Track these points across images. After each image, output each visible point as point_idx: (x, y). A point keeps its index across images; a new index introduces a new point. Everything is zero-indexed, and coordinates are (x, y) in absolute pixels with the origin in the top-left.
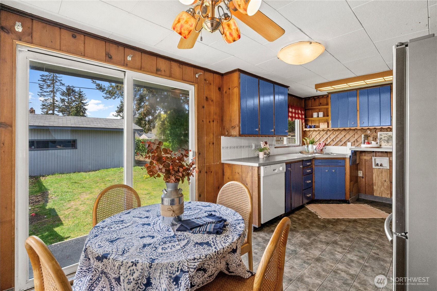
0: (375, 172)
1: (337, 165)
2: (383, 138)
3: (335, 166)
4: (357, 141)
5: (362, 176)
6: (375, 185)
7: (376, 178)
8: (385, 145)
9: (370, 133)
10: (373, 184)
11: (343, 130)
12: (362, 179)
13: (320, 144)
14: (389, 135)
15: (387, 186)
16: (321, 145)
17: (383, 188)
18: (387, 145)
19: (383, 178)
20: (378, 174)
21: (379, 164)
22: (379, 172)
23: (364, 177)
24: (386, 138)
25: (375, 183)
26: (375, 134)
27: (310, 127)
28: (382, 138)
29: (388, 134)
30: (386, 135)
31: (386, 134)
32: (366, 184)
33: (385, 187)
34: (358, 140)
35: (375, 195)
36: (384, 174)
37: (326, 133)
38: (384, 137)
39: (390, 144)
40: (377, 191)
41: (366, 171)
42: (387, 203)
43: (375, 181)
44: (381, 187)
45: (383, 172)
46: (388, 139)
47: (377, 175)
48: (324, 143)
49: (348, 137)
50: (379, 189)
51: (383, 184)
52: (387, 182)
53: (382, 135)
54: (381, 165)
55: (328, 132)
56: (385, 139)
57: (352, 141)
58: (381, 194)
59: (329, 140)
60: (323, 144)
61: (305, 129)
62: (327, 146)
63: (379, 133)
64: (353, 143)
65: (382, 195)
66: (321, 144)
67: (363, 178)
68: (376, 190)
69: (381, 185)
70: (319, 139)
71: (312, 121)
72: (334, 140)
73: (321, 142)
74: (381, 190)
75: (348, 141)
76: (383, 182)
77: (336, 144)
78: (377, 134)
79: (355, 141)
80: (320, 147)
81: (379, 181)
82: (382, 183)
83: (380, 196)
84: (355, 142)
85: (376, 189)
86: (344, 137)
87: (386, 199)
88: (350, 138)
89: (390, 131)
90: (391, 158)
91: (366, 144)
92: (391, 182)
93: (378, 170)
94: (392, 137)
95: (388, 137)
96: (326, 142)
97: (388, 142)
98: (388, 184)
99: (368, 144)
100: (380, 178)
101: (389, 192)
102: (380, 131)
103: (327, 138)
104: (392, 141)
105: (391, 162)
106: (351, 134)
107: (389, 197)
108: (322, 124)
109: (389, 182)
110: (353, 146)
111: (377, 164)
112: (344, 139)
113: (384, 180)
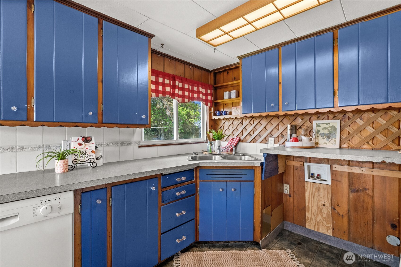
0: (309, 188)
1: (241, 179)
2: (321, 132)
3: (237, 181)
4: (283, 136)
5: (289, 193)
6: (308, 211)
7: (309, 200)
8: (325, 143)
9: (301, 122)
10: (305, 207)
12: (288, 197)
13: (233, 139)
14: (331, 125)
15: (327, 213)
16: (234, 142)
18: (327, 142)
19: (321, 199)
20: (312, 191)
21: (316, 175)
22: (314, 190)
23: (292, 195)
24: (326, 132)
25: (308, 206)
26: (308, 124)
27: (221, 114)
28: (319, 131)
29: (329, 124)
30: (325, 126)
31: (327, 124)
32: (295, 207)
33: (324, 216)
35: (307, 227)
36: (322, 193)
38: (324, 129)
39: (332, 141)
40: (311, 220)
41: (295, 185)
44: (318, 215)
45: (321, 190)
46: (330, 133)
47: (312, 194)
48: (238, 138)
49: (269, 128)
50: (314, 218)
51: (321, 210)
52: (328, 207)
53: (321, 125)
54: (319, 177)
55: (244, 122)
56: (324, 133)
57: (275, 135)
58: (317, 227)
59: (245, 134)
60: (237, 140)
61: (214, 117)
62: (242, 143)
63: (315, 122)
64: (277, 139)
65: (318, 229)
66: (235, 140)
67: (290, 196)
68: (309, 220)
69: (317, 212)
70: (232, 132)
71: (224, 105)
72: (252, 133)
73: (235, 137)
74: (318, 219)
75: (270, 134)
76: (321, 207)
77: (254, 141)
78: (312, 124)
79: (280, 135)
80: (233, 144)
81: (314, 205)
82: (319, 208)
83: (316, 230)
84: (280, 138)
85: (309, 217)
86: (264, 128)
87: (326, 237)
88: (273, 131)
89: (333, 118)
90: (334, 166)
91: (293, 141)
92: (334, 209)
93: (313, 185)
94: (335, 129)
95: (329, 129)
96: (240, 137)
97: (329, 138)
98: (329, 211)
99: (295, 141)
100: (316, 199)
101: (330, 225)
102: (316, 118)
103: (243, 130)
104: (336, 135)
105: (334, 173)
106: (273, 123)
107: (330, 233)
108: (235, 109)
109: (331, 208)
110: (277, 144)
111: (313, 174)
112: (264, 132)
113: (322, 203)
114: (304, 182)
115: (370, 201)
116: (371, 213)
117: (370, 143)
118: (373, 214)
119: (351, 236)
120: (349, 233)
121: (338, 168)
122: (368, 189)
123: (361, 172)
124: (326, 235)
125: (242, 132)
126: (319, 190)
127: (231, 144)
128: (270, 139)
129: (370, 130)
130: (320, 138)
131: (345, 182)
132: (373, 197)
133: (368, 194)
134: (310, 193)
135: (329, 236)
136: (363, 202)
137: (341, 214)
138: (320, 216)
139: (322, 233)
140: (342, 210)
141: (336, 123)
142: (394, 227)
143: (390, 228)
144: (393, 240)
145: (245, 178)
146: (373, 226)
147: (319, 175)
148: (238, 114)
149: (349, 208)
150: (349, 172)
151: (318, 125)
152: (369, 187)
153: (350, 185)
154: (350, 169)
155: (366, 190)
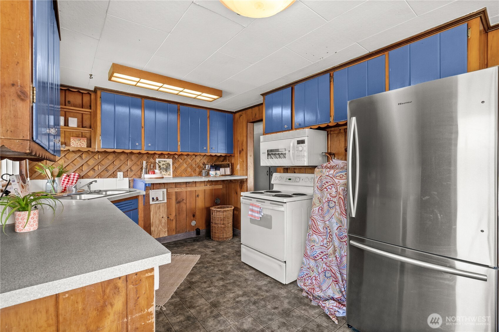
0: (153, 209)
1: (131, 209)
2: (162, 167)
4: (131, 170)
6: (153, 226)
7: (153, 217)
10: (150, 224)
11: (111, 152)
13: (68, 176)
14: (167, 162)
15: (164, 222)
17: (160, 227)
18: (165, 174)
19: (161, 214)
20: (155, 210)
21: (155, 199)
22: (156, 209)
24: (164, 166)
25: (153, 222)
28: (160, 166)
29: (166, 161)
30: (164, 163)
31: (164, 161)
33: (163, 225)
34: (133, 168)
36: (162, 209)
37: (80, 157)
38: (163, 164)
39: (168, 173)
40: (154, 232)
42: (164, 242)
43: (153, 220)
44: (159, 226)
45: (161, 207)
46: (167, 167)
47: (155, 212)
48: (77, 174)
49: (117, 163)
50: (157, 229)
51: (161, 222)
52: (165, 218)
53: (161, 162)
54: (157, 199)
55: (84, 156)
56: (163, 168)
57: (124, 170)
58: (158, 235)
59: (85, 168)
60: (76, 177)
63: (157, 160)
65: (159, 236)
66: (72, 176)
68: (153, 232)
69: (159, 224)
72: (96, 168)
74: (159, 229)
75: (119, 170)
76: (161, 219)
77: (100, 175)
78: (155, 161)
79: (129, 170)
81: (157, 219)
82: (159, 220)
83: (158, 237)
84: (129, 172)
85: (153, 230)
86: (113, 164)
88: (122, 166)
89: (168, 158)
90: (168, 189)
91: (152, 174)
92: (168, 217)
93: (156, 205)
94: (170, 165)
95: (166, 165)
96: (79, 173)
97: (166, 171)
98: (166, 220)
100: (158, 215)
101: (166, 229)
102: (158, 157)
103: (83, 165)
104: (170, 169)
105: (168, 194)
106: (122, 159)
107: (166, 235)
108: (76, 140)
109: (166, 218)
110: (126, 177)
111: (153, 198)
112: (112, 167)
113: (162, 216)
114: (150, 205)
115: (185, 206)
116: (185, 212)
117: (185, 173)
118: (186, 213)
119: (177, 230)
120: (176, 229)
121: (170, 190)
122: (184, 199)
123: (182, 190)
124: (164, 237)
125: (81, 167)
126: (159, 208)
127: (68, 181)
128: (118, 173)
129: (185, 165)
130: (162, 171)
131: (174, 198)
132: (186, 203)
133: (184, 203)
134: (153, 212)
135: (166, 237)
136: (182, 207)
137: (172, 219)
138: (160, 226)
139: (162, 237)
140: (172, 217)
141: (170, 161)
142: (194, 216)
143: (192, 218)
144: (193, 223)
145: (133, 207)
146: (186, 219)
147: (157, 198)
148: (83, 146)
149: (176, 214)
150: (176, 192)
151: (160, 162)
152: (185, 198)
153: (176, 200)
154: (177, 190)
155: (183, 200)
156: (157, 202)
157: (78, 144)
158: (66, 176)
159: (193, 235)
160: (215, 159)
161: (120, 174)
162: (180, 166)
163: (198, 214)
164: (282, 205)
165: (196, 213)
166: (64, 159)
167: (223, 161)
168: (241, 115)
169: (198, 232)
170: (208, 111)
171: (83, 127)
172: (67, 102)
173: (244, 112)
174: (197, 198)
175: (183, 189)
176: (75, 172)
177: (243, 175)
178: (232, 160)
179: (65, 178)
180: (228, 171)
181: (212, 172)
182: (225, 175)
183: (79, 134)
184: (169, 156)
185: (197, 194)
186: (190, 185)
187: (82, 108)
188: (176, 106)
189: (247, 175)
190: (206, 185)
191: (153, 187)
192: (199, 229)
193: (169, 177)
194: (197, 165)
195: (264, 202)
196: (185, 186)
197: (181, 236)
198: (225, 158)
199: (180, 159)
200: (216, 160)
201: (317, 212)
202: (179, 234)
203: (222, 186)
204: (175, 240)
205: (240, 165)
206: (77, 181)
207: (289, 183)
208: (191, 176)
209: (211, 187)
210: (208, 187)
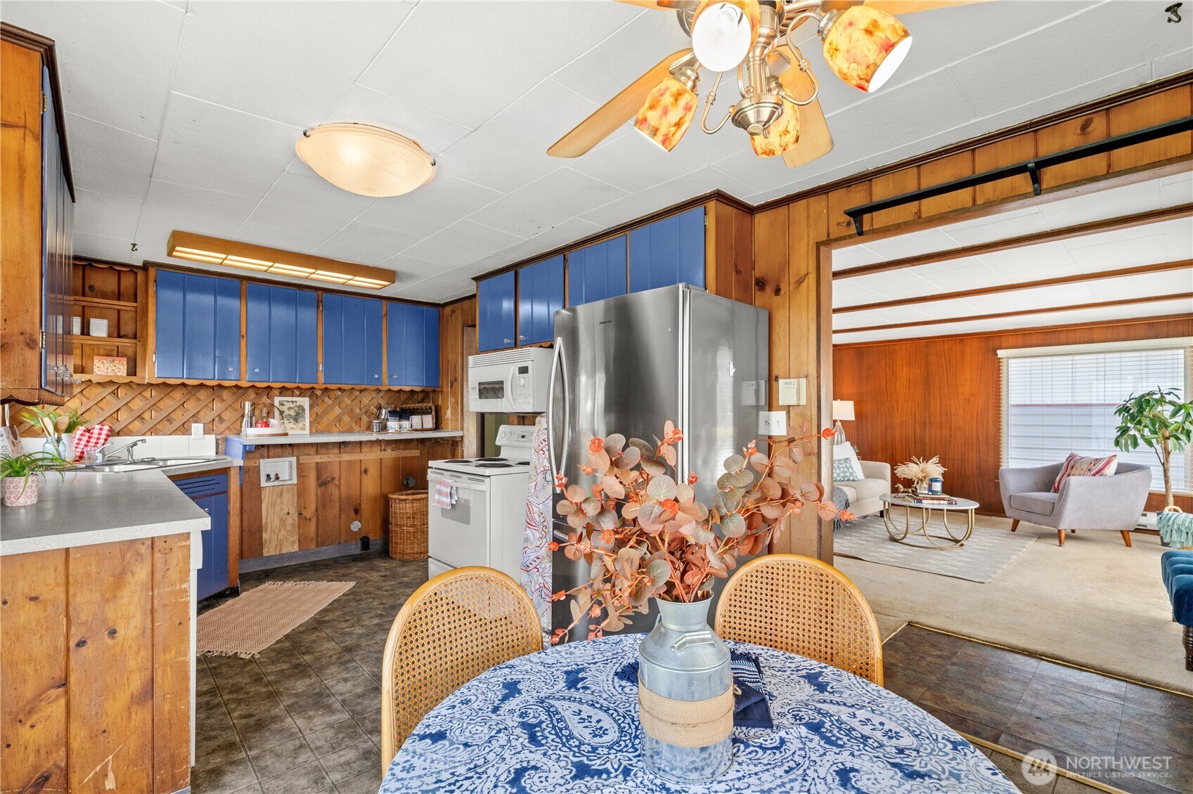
0: (267, 497)
1: (212, 492)
2: (286, 413)
4: (221, 420)
6: (266, 530)
7: (268, 513)
8: (291, 428)
10: (261, 527)
11: (178, 385)
13: (88, 431)
14: (298, 404)
15: (292, 524)
17: (283, 532)
18: (294, 427)
19: (285, 507)
20: (272, 499)
21: (273, 477)
22: (274, 498)
24: (292, 413)
25: (267, 523)
28: (283, 412)
29: (296, 402)
30: (292, 405)
31: (292, 402)
32: (244, 533)
33: (289, 528)
34: (224, 416)
35: (265, 554)
36: (286, 496)
37: (114, 393)
38: (289, 409)
39: (300, 425)
40: (270, 542)
42: (292, 564)
43: (267, 520)
44: (280, 530)
45: (285, 493)
46: (298, 414)
47: (272, 504)
48: (106, 428)
49: (192, 406)
51: (284, 522)
52: (293, 514)
53: (285, 403)
54: (277, 478)
56: (289, 415)
57: (207, 419)
58: (278, 548)
59: (124, 417)
60: (105, 432)
62: (116, 438)
63: (277, 400)
64: (211, 425)
65: (280, 550)
66: (96, 431)
68: (268, 543)
69: (280, 526)
72: (146, 416)
74: (280, 537)
75: (195, 418)
76: (285, 517)
77: (154, 430)
78: (273, 401)
79: (217, 419)
80: (93, 440)
81: (275, 518)
82: (281, 520)
83: (278, 553)
84: (216, 423)
85: (268, 539)
86: (182, 407)
87: (291, 555)
88: (202, 412)
89: (300, 395)
90: (301, 458)
91: (263, 427)
92: (300, 514)
93: (273, 489)
94: (303, 410)
95: (296, 409)
96: (111, 425)
97: (296, 420)
98: (294, 520)
99: (266, 427)
100: (277, 509)
101: (296, 538)
102: (278, 395)
103: (119, 410)
104: (304, 418)
105: (300, 466)
106: (202, 398)
107: (296, 548)
108: (105, 361)
109: (296, 514)
110: (209, 433)
111: (268, 476)
112: (181, 414)
113: (286, 511)
114: (260, 488)
115: (337, 492)
116: (337, 504)
117: (337, 425)
118: (340, 505)
119: (319, 540)
120: (317, 537)
121: (304, 459)
122: (335, 478)
123: (330, 460)
124: (292, 553)
125: (116, 414)
126: (281, 495)
127: (88, 442)
128: (194, 426)
129: (337, 410)
130: (286, 421)
131: (313, 475)
132: (339, 486)
133: (336, 485)
134: (268, 503)
135: (295, 552)
136: (331, 494)
137: (308, 518)
138: (283, 530)
139: (285, 554)
140: (309, 513)
141: (305, 402)
142: (357, 511)
143: (353, 515)
144: (356, 526)
145: (218, 489)
146: (340, 518)
147: (277, 474)
148: (119, 374)
149: (317, 507)
150: (317, 463)
151: (282, 404)
152: (336, 475)
153: (318, 477)
154: (318, 459)
155: (333, 479)
156: (276, 483)
157: (110, 369)
158: (84, 431)
159: (356, 549)
160: (403, 397)
161: (197, 428)
162: (326, 412)
163: (366, 508)
164: (483, 481)
165: (362, 506)
166: (79, 398)
167: (422, 401)
168: (453, 312)
169: (365, 543)
170: (384, 302)
171: (119, 336)
172: (87, 288)
173: (459, 305)
174: (364, 476)
175: (332, 457)
176: (104, 423)
177: (456, 429)
178: (438, 399)
179: (82, 435)
180: (429, 421)
181: (393, 424)
182: (423, 430)
183: (112, 350)
184: (302, 393)
185: (363, 468)
186: (348, 449)
187: (119, 300)
188: (314, 294)
189: (462, 429)
190: (384, 450)
191: (268, 452)
192: (368, 538)
193: (301, 433)
194: (364, 410)
195: (460, 477)
196: (336, 451)
197: (328, 552)
198: (425, 395)
199: (327, 398)
200: (407, 399)
201: (533, 491)
202: (324, 548)
203: (419, 451)
204: (314, 559)
205: (452, 410)
206: (106, 440)
207: (522, 443)
208: (350, 431)
209: (393, 453)
210: (389, 454)
